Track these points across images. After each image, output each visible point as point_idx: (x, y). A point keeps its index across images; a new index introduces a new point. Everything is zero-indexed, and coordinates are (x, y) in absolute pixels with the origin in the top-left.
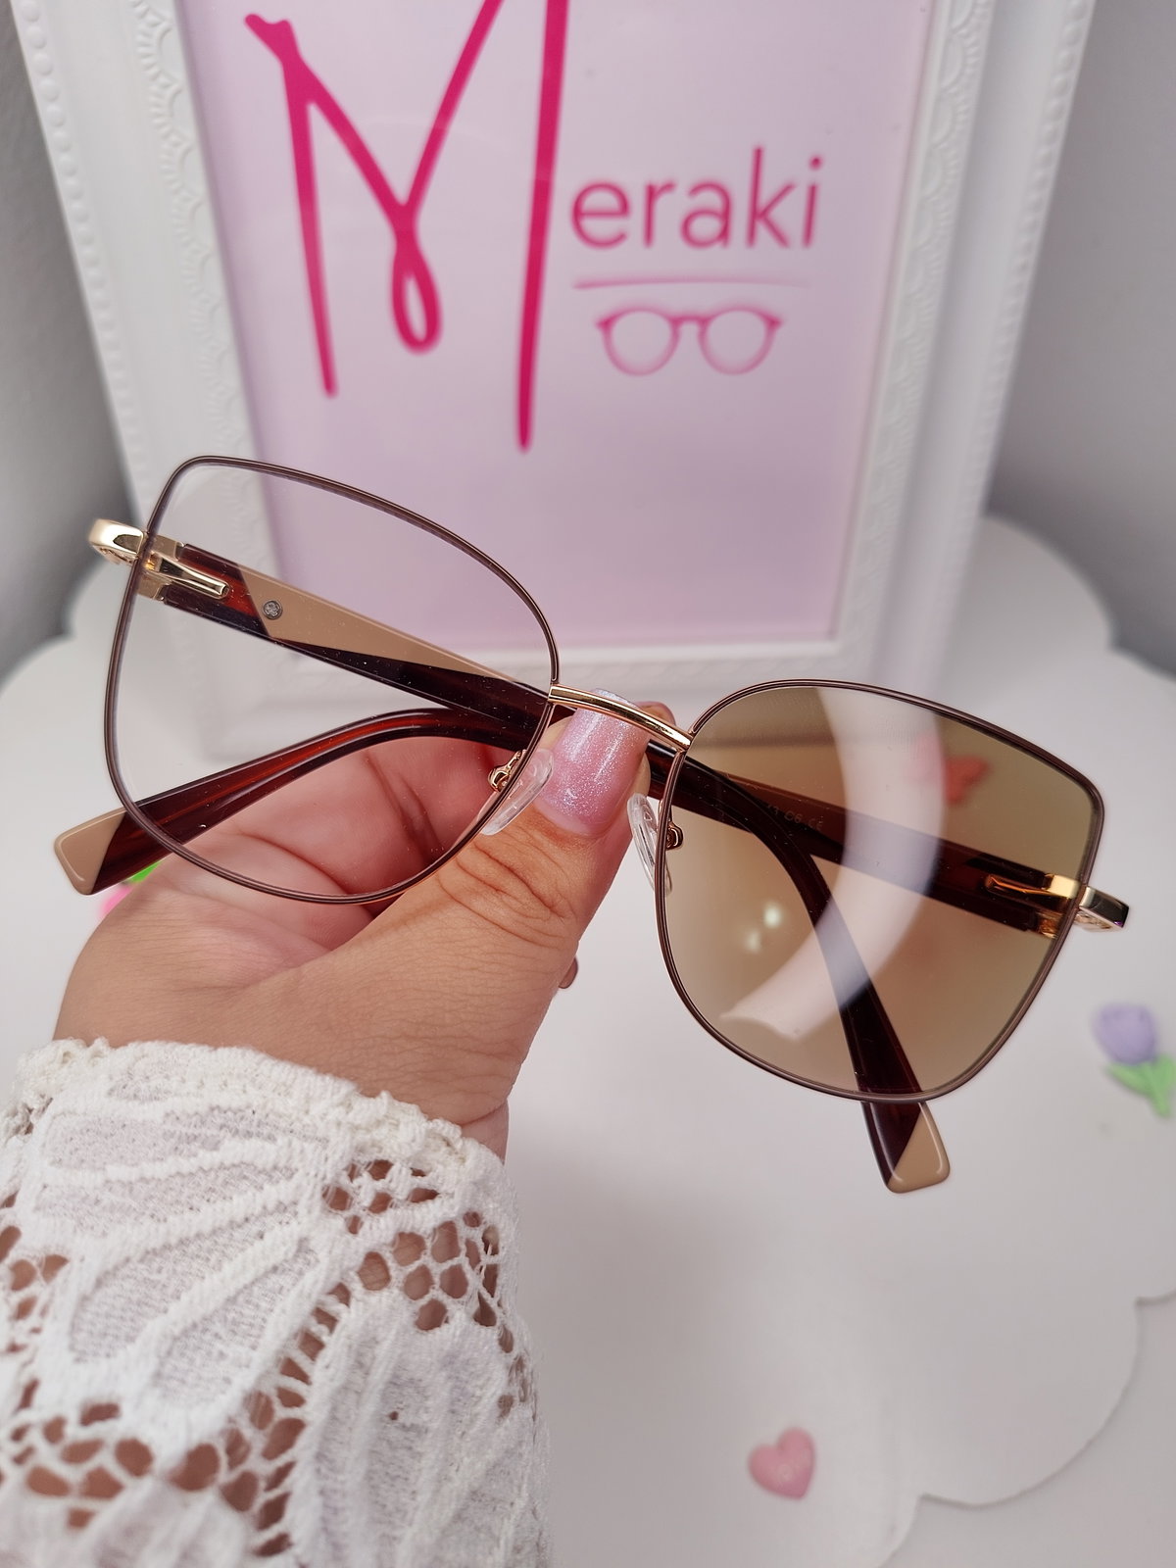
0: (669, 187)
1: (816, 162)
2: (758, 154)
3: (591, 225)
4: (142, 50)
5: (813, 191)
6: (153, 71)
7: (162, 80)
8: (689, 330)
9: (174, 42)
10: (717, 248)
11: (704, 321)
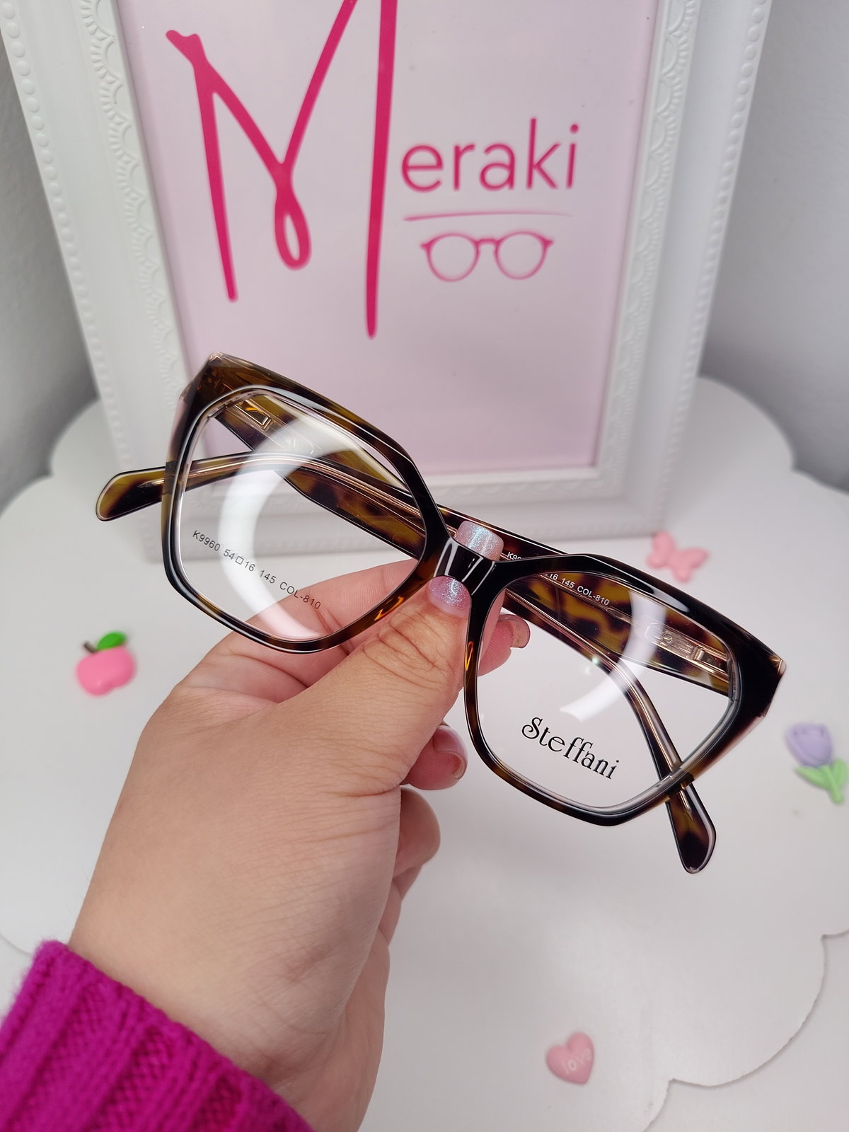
0: (470, 147)
1: (575, 128)
2: (533, 122)
3: (415, 176)
4: (94, 57)
5: (573, 147)
6: (102, 72)
7: (109, 78)
8: (487, 249)
9: (116, 52)
10: (506, 189)
11: (498, 243)
